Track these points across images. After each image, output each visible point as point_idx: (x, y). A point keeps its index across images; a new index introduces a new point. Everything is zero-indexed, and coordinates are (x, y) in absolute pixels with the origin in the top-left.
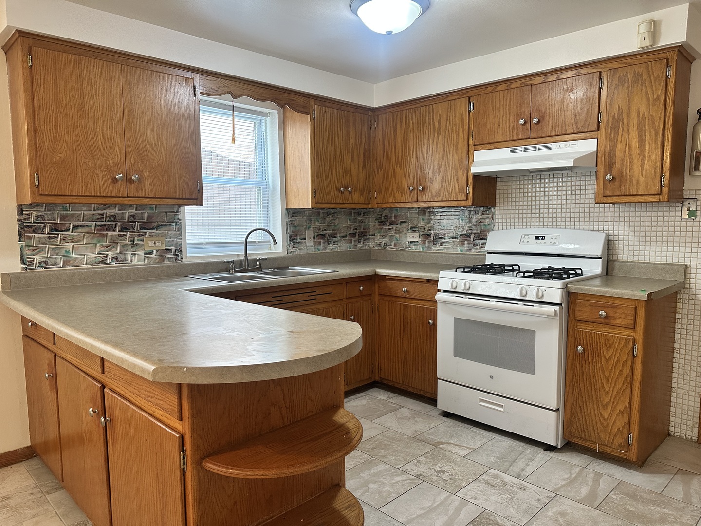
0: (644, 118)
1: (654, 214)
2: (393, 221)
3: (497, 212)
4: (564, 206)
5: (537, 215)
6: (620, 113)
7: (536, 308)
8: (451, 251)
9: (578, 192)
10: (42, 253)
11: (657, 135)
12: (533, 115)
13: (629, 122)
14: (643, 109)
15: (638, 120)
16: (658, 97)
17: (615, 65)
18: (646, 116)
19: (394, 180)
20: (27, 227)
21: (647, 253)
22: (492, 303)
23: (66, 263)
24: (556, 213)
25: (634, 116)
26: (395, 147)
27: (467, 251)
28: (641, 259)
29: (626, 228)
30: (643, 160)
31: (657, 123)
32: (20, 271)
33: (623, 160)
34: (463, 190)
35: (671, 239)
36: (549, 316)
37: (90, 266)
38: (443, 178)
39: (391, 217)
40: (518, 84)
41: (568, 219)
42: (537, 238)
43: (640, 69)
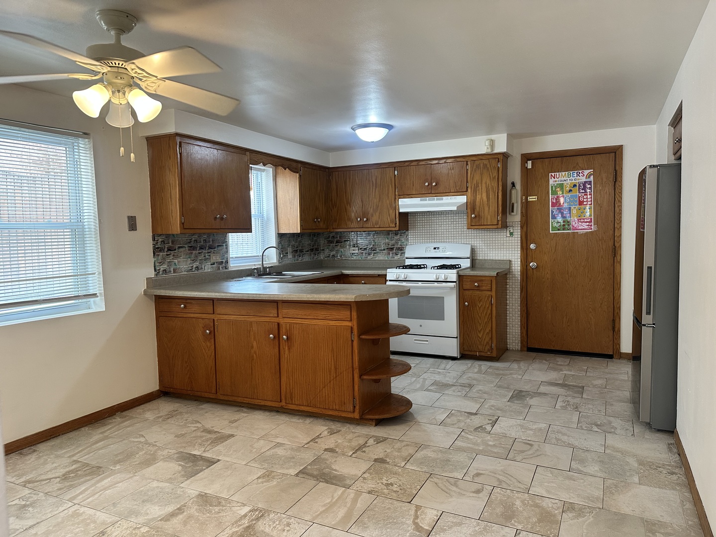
0: (489, 186)
1: (494, 234)
2: (338, 240)
3: (409, 234)
4: (447, 230)
5: (433, 236)
6: (477, 184)
7: (444, 284)
8: (381, 258)
9: (455, 223)
10: (164, 264)
11: (495, 195)
12: (432, 181)
13: (482, 188)
14: (488, 182)
15: (486, 188)
16: (495, 177)
17: (474, 158)
18: (490, 185)
19: (345, 213)
20: (157, 248)
21: (491, 255)
22: (420, 284)
23: (175, 271)
24: (444, 234)
25: (484, 185)
26: (346, 193)
27: (392, 258)
28: (489, 258)
29: (481, 242)
30: (489, 208)
31: (495, 189)
32: (153, 276)
33: (480, 207)
34: (393, 221)
35: (502, 247)
36: (451, 288)
37: (186, 273)
38: (380, 213)
39: (337, 238)
40: (423, 163)
41: (450, 238)
42: (435, 248)
43: (486, 162)
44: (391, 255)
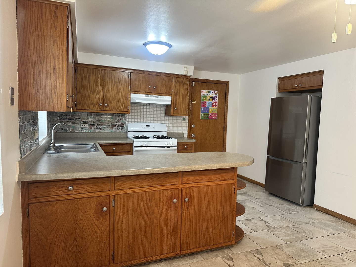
0: (183, 93)
6: (178, 91)
8: (107, 132)
11: (186, 98)
13: (180, 94)
14: (183, 91)
15: (182, 94)
16: (186, 88)
17: (176, 76)
18: (184, 92)
19: (89, 99)
21: (174, 130)
25: (181, 92)
27: (115, 131)
30: (183, 105)
31: (186, 95)
33: (178, 104)
34: (127, 108)
39: (69, 116)
40: (147, 73)
42: (147, 126)
43: (182, 79)
44: (114, 129)
